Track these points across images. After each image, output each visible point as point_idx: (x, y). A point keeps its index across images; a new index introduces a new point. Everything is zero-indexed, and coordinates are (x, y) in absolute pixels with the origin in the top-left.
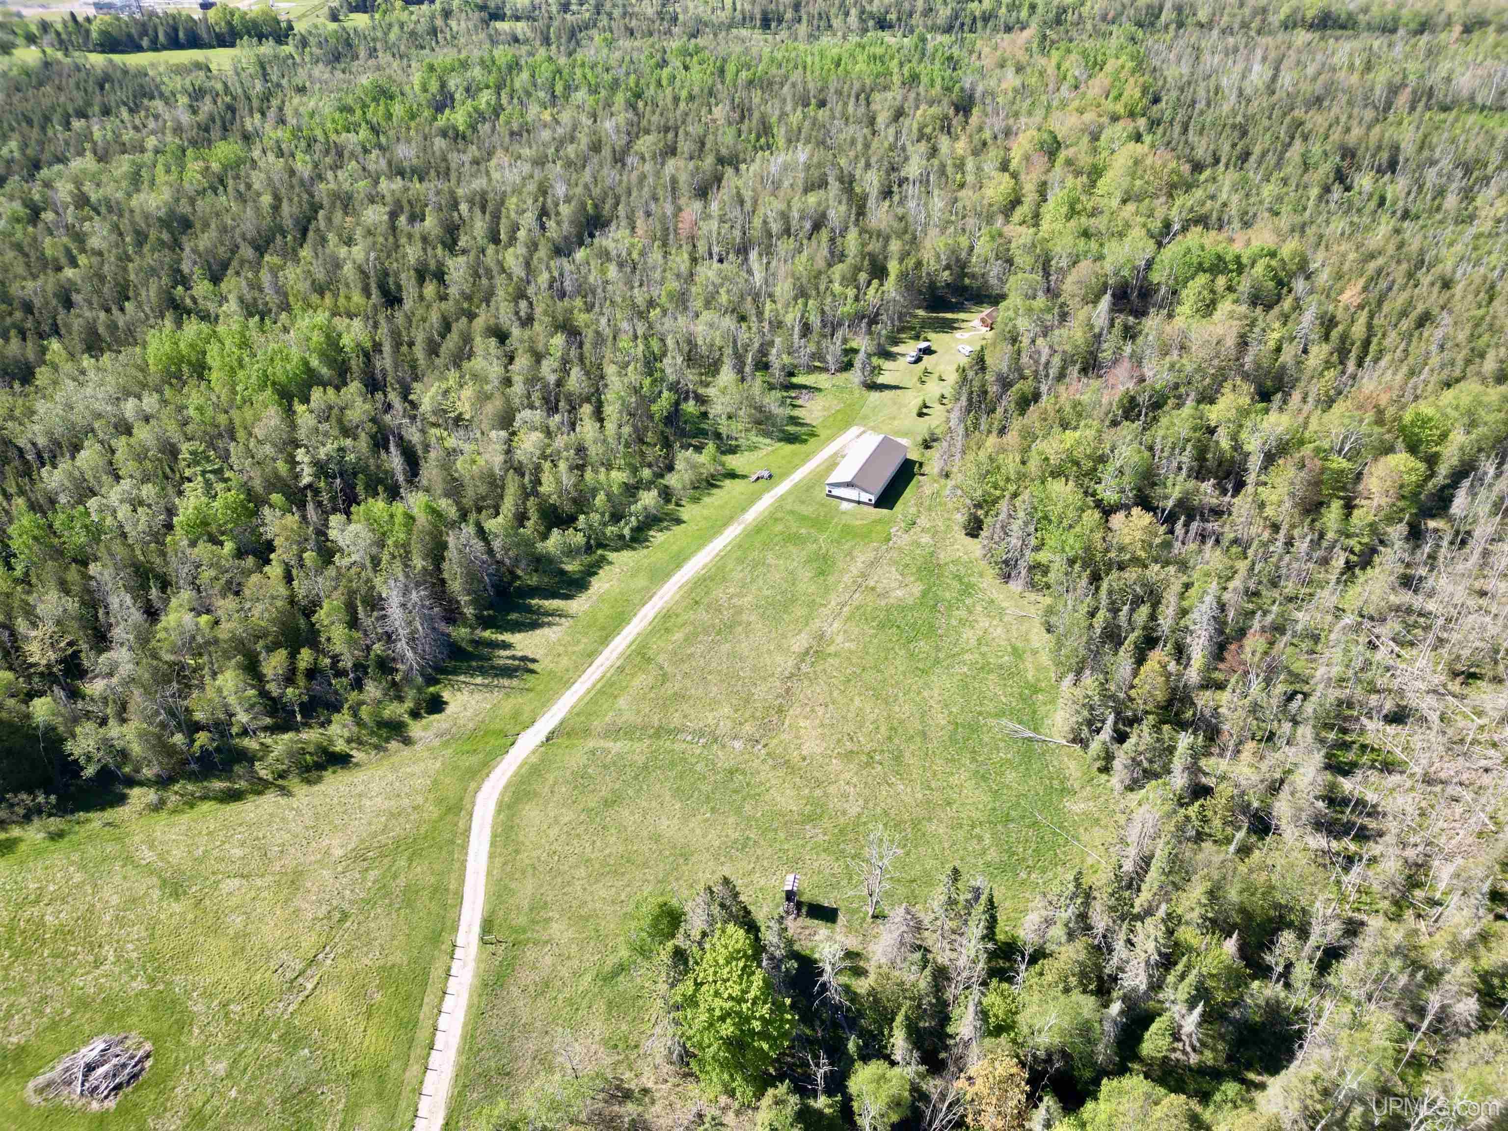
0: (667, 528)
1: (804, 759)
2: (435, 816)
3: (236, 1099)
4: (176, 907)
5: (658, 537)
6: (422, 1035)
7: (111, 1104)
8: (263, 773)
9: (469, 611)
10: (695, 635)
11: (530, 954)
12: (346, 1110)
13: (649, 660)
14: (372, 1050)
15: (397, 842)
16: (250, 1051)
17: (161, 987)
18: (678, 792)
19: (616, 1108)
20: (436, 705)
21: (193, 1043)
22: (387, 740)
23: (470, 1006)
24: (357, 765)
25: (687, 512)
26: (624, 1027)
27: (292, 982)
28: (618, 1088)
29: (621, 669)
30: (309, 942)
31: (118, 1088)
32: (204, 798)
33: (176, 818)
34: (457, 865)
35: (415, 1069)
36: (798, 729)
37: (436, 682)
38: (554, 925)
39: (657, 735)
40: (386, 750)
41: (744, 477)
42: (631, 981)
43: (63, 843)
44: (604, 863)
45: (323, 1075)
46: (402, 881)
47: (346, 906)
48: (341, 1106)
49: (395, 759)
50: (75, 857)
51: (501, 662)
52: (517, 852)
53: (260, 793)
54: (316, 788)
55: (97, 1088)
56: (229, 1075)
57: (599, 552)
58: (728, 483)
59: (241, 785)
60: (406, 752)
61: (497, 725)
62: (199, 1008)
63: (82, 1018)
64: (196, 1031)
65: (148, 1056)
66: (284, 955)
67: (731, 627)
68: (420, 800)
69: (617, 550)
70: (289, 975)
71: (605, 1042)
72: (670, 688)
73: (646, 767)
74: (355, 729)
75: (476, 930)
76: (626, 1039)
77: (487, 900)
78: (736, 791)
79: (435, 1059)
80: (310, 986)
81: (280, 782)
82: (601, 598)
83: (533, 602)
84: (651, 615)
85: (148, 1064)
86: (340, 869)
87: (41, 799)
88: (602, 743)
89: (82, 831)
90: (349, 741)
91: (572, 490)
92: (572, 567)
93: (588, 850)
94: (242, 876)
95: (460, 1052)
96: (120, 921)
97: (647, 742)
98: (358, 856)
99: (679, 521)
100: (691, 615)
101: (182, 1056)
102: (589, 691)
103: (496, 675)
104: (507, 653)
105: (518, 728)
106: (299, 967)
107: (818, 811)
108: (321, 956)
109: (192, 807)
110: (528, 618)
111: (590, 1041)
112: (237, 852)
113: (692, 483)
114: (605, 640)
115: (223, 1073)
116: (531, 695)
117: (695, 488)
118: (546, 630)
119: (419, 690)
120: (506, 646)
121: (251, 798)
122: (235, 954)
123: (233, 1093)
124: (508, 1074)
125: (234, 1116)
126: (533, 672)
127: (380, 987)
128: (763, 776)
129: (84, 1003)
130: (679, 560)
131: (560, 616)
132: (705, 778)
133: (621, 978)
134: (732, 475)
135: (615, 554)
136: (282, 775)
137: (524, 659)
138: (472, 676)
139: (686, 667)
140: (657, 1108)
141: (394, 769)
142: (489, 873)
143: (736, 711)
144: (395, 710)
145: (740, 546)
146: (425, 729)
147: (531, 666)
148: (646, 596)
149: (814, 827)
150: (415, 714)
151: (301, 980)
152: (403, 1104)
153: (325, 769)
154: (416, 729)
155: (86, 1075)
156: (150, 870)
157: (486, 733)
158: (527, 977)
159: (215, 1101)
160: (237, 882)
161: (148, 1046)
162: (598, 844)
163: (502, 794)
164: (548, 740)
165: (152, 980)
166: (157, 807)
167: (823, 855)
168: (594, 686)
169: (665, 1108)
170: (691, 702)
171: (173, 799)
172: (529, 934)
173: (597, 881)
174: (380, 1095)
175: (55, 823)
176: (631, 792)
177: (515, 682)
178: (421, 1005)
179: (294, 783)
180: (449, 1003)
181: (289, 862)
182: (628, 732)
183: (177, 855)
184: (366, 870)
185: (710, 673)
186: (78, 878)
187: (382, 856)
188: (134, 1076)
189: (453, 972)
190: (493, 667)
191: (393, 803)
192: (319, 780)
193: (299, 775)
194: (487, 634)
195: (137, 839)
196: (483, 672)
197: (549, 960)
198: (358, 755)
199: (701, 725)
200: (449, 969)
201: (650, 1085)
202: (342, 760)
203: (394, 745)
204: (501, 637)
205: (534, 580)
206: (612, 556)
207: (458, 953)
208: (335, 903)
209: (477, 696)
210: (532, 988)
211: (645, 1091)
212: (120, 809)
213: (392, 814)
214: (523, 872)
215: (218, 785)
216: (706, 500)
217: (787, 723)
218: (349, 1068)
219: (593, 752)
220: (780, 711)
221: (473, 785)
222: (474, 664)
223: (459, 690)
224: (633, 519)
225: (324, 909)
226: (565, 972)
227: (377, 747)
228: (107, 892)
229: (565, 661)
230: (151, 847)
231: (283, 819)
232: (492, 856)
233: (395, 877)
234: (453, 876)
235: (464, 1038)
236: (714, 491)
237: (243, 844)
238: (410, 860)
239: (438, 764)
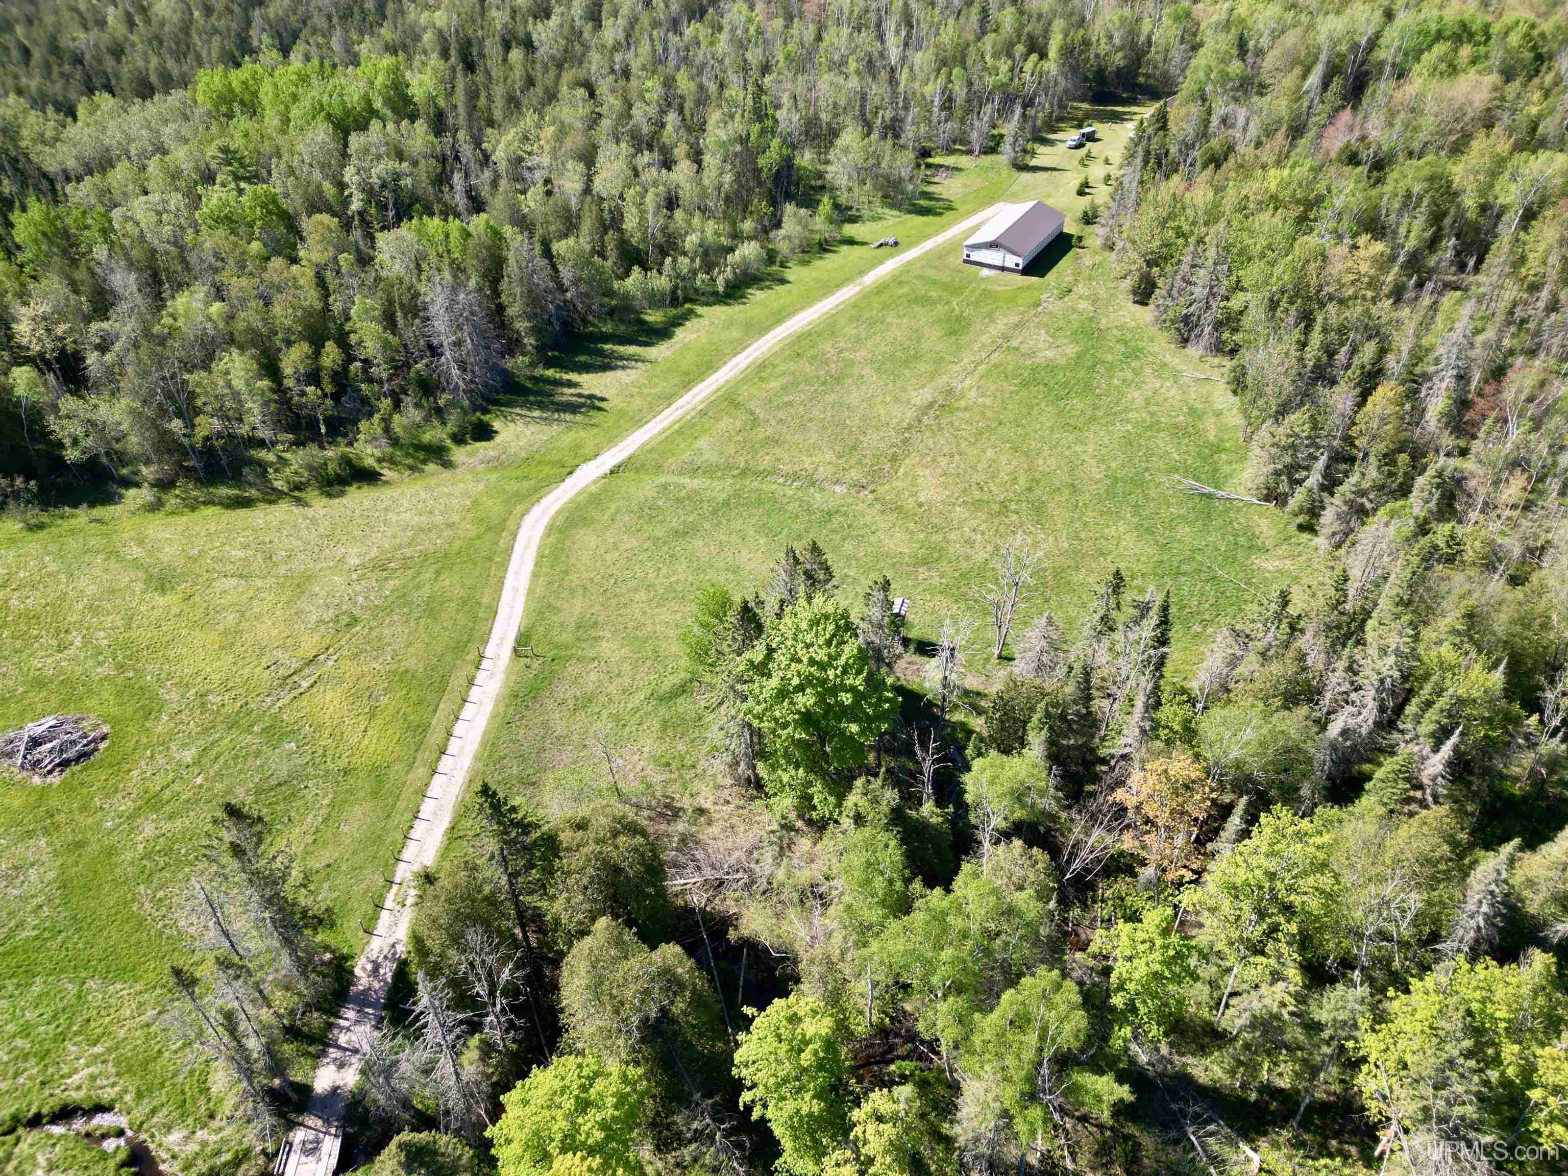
0: (769, 288)
1: (921, 505)
2: (474, 533)
3: (201, 786)
4: (161, 601)
5: (756, 295)
6: (435, 738)
7: (55, 779)
8: (279, 484)
9: (529, 341)
10: (795, 385)
11: (572, 669)
12: (332, 805)
13: (737, 406)
14: (371, 750)
15: (425, 556)
16: (225, 741)
17: (131, 674)
18: (762, 529)
19: (663, 827)
20: (484, 433)
21: (159, 729)
22: (424, 462)
23: (494, 716)
24: (387, 483)
25: (794, 273)
26: (681, 747)
27: (285, 678)
28: (667, 806)
29: (703, 413)
30: (309, 645)
31: (65, 764)
32: (209, 503)
33: (170, 519)
34: (492, 581)
35: (421, 771)
36: (915, 478)
37: (485, 411)
38: (604, 644)
39: (744, 473)
40: (423, 471)
41: (864, 244)
42: (694, 703)
43: (42, 534)
44: (670, 589)
45: (310, 770)
46: (426, 591)
47: (357, 612)
48: (326, 801)
49: (433, 481)
50: (53, 548)
51: (564, 399)
52: (566, 573)
53: (271, 502)
54: (337, 501)
55: (39, 761)
56: (197, 762)
57: (687, 306)
58: (844, 248)
59: (253, 493)
60: (446, 474)
61: (554, 456)
62: (174, 696)
63: (38, 697)
64: (165, 718)
65: (104, 738)
66: (279, 654)
67: (838, 379)
68: (456, 518)
69: (708, 304)
70: (282, 672)
71: (656, 760)
72: (760, 433)
73: (726, 503)
74: (389, 450)
75: (510, 644)
76: (682, 758)
77: (527, 613)
78: (833, 531)
79: (446, 763)
80: (305, 684)
81: (296, 494)
82: (687, 347)
83: (606, 347)
84: (743, 365)
85: (102, 746)
86: (354, 576)
87: (19, 482)
88: (675, 479)
89: (65, 525)
90: (380, 461)
91: (658, 234)
92: (654, 317)
93: (652, 575)
94: (241, 576)
95: (477, 758)
96: (94, 609)
97: (730, 481)
98: (380, 566)
99: (783, 281)
100: (792, 366)
101: (144, 740)
102: (664, 430)
103: (557, 410)
104: (572, 391)
105: (576, 462)
106: (295, 665)
107: (935, 555)
108: (322, 657)
109: (193, 509)
110: (598, 361)
111: (636, 757)
112: (241, 554)
113: (801, 246)
114: (688, 383)
115: (189, 760)
116: (595, 430)
117: (803, 252)
118: (619, 373)
119: (465, 412)
120: (570, 384)
121: (262, 506)
122: (222, 648)
123: (199, 780)
124: (534, 784)
125: (197, 802)
126: (600, 409)
127: (386, 691)
128: (868, 519)
129: (40, 683)
130: (779, 317)
131: (636, 361)
132: (797, 517)
133: (680, 700)
134: (851, 242)
135: (706, 309)
136: (298, 487)
137: (591, 397)
138: (529, 409)
139: (781, 415)
140: (715, 830)
141: (427, 488)
142: (531, 591)
143: (840, 457)
144: (434, 434)
145: (854, 306)
146: (470, 455)
147: (597, 403)
148: (739, 347)
149: (929, 569)
150: (459, 439)
151: (295, 678)
152: (401, 805)
153: (350, 485)
154: (459, 454)
155: (29, 749)
156: (137, 564)
157: (540, 462)
158: (565, 691)
159: (176, 787)
160: (233, 581)
161: (106, 729)
162: (664, 571)
163: (554, 518)
164: (612, 472)
165: (121, 667)
166: (155, 507)
167: (939, 597)
168: (671, 426)
169: (724, 831)
170: (786, 447)
171: (172, 500)
172: (573, 651)
173: (659, 605)
174: (375, 794)
175: (34, 514)
176: (707, 525)
177: (579, 418)
178: (435, 711)
179: (312, 495)
180: (468, 712)
181: (297, 566)
182: (710, 471)
183: (169, 553)
184: (386, 579)
185: (811, 420)
186: (53, 567)
187: (405, 567)
188: (83, 756)
189: (476, 682)
190: (552, 403)
191: (423, 518)
192: (342, 494)
193: (320, 488)
194: (550, 373)
195: (126, 536)
196: (541, 406)
197: (593, 676)
198: (388, 473)
199: (796, 468)
200: (474, 678)
201: (707, 805)
202: (369, 477)
203: (431, 467)
204: (566, 377)
205: (607, 328)
206: (700, 310)
207: (485, 664)
208: (344, 607)
209: (533, 428)
210: (571, 703)
211: (701, 811)
212: (111, 509)
213: (422, 530)
214: (572, 592)
215: (224, 491)
216: (817, 263)
217: (902, 471)
218: (342, 763)
219: (665, 487)
220: (894, 459)
221: (520, 508)
222: (532, 398)
223: (513, 421)
224: (729, 269)
225: (331, 613)
226: (612, 689)
227: (411, 468)
228: (83, 583)
229: (637, 402)
230: (141, 543)
231: (295, 526)
232: (535, 575)
233: (418, 587)
234: (487, 591)
235: (483, 744)
236: (828, 255)
237: (246, 547)
238: (438, 573)
239: (481, 486)
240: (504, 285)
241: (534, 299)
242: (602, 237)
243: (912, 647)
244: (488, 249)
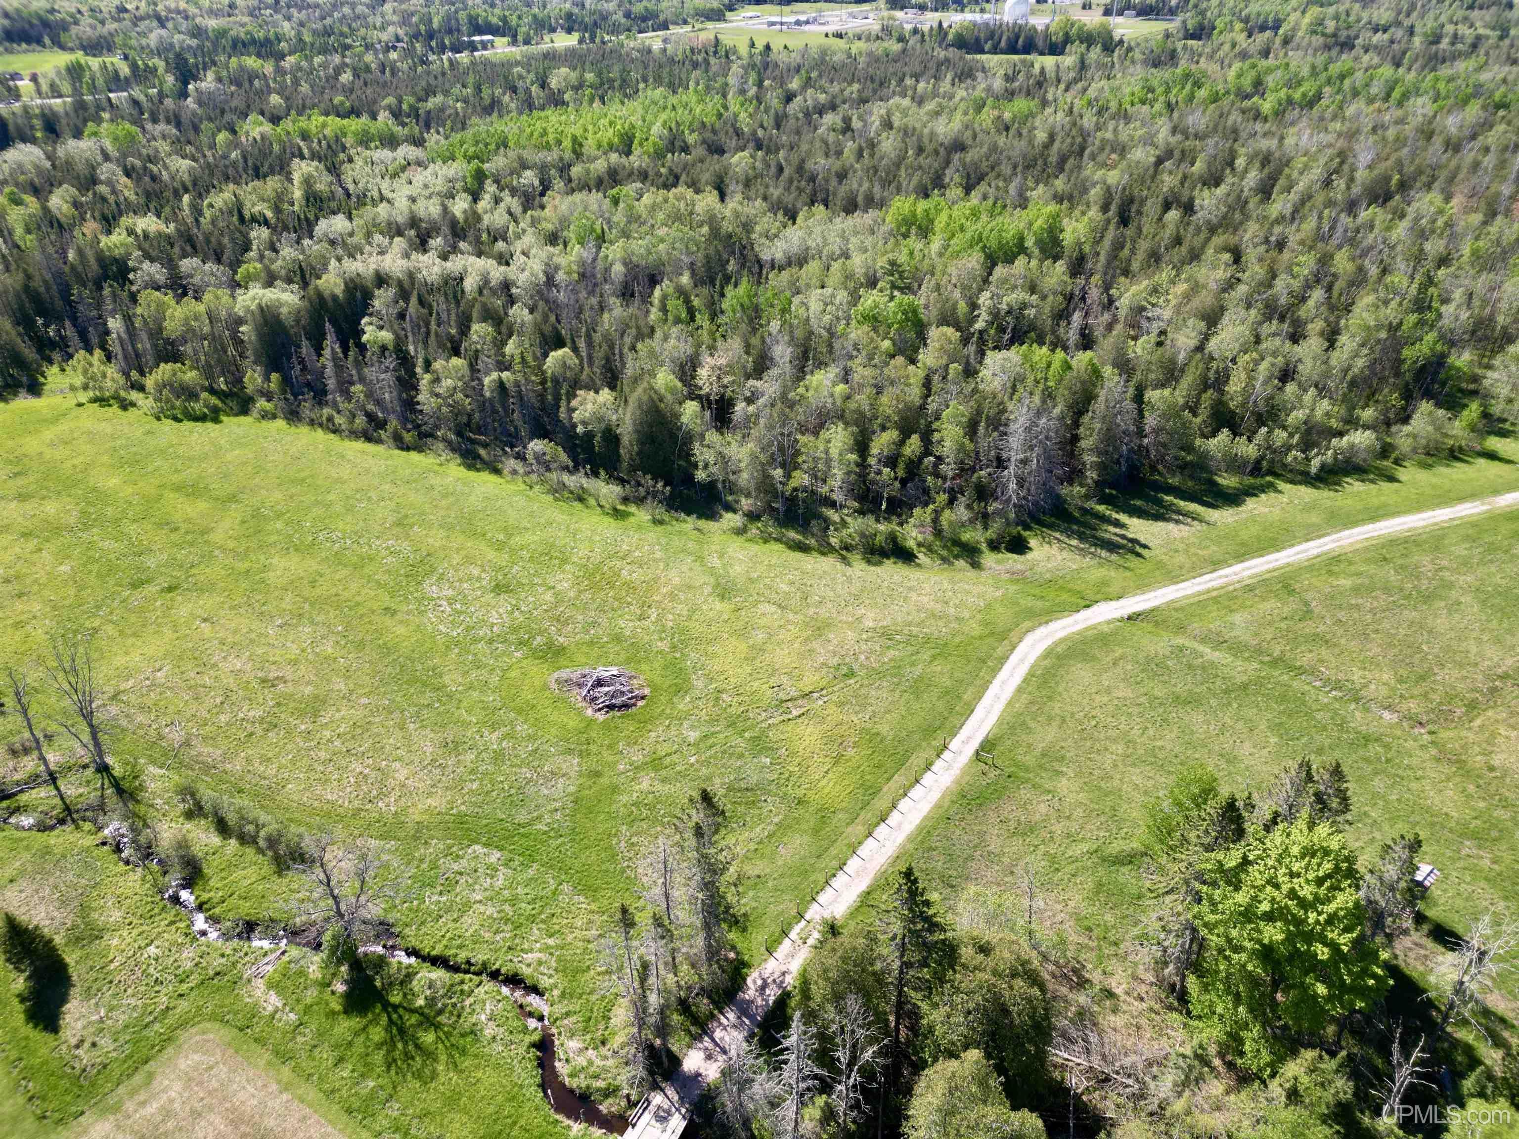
0: (1373, 482)
1: (1492, 769)
2: (976, 633)
3: (692, 765)
4: (718, 606)
5: (1354, 487)
6: (881, 803)
7: (601, 717)
8: (834, 541)
9: (1092, 475)
10: (1371, 589)
11: (1025, 793)
12: (779, 825)
13: (1292, 592)
14: (826, 791)
15: (927, 639)
16: (721, 736)
17: (678, 655)
18: (1277, 727)
19: (1064, 990)
20: (1018, 546)
21: (681, 707)
22: (957, 557)
23: (938, 806)
24: (919, 565)
25: (1408, 474)
26: (1109, 918)
27: (782, 701)
28: (1075, 971)
29: (1250, 588)
30: (810, 681)
31: (611, 707)
32: (777, 540)
33: (747, 544)
34: (978, 682)
35: (859, 829)
36: (1494, 735)
37: (1027, 528)
38: (1064, 781)
39: (1275, 663)
40: (952, 564)
41: (1509, 462)
42: (1139, 878)
43: (660, 528)
44: (1152, 753)
45: (773, 787)
46: (918, 670)
47: (856, 667)
48: (776, 820)
49: (958, 576)
50: (664, 541)
51: (1106, 536)
52: (1050, 698)
53: (823, 554)
54: (873, 568)
55: (596, 698)
56: (696, 744)
57: (1269, 478)
58: (1482, 462)
59: (812, 542)
60: (972, 573)
61: (1079, 586)
62: (700, 684)
63: (613, 648)
64: (688, 699)
65: (643, 698)
66: (784, 679)
67: (1428, 598)
68: (966, 615)
69: (1292, 482)
70: (782, 696)
71: (1078, 918)
72: (1309, 628)
73: (1244, 687)
74: (931, 538)
75: (975, 744)
76: (1107, 930)
77: (1000, 721)
78: (1366, 760)
79: (882, 831)
80: (795, 713)
81: (844, 553)
82: (1253, 519)
83: (1168, 498)
84: (1315, 552)
85: (640, 703)
86: (864, 636)
87: (660, 485)
88: (1196, 645)
89: (677, 526)
90: (919, 545)
91: (1261, 403)
92: (1228, 481)
93: (1136, 732)
94: (780, 606)
95: (910, 839)
96: (672, 596)
97: (1255, 665)
98: (887, 635)
99: (1392, 479)
100: (1372, 569)
101: (668, 711)
102: (1200, 593)
103: (1095, 545)
104: (1117, 530)
105: (1099, 597)
106: (794, 693)
107: (1494, 834)
108: (815, 695)
109: (766, 541)
110: (1154, 509)
111: (1059, 907)
112: (784, 587)
113: (1427, 446)
114: (1240, 557)
115: (691, 740)
116: (1128, 574)
117: (1428, 454)
118: (1171, 526)
119: (1008, 524)
120: (1117, 524)
121: (815, 554)
122: (746, 659)
123: (693, 760)
124: (952, 886)
125: (684, 777)
126: (1139, 555)
127: (855, 745)
128: (1415, 761)
129: (618, 638)
130: (1374, 515)
131: (1194, 519)
132: (1325, 728)
133: (1125, 869)
134: (1492, 456)
135: (1289, 486)
136: (847, 548)
137: (1134, 541)
138: (1069, 537)
139: (1342, 615)
140: (1118, 1021)
141: (952, 581)
142: (1010, 704)
143: (1401, 681)
144: (974, 535)
145: (1474, 525)
146: (998, 562)
147: (1138, 549)
148: (1311, 533)
149: (1480, 847)
150: (994, 546)
151: (790, 704)
152: (833, 851)
153: (888, 558)
154: (989, 559)
155: (594, 686)
156: (712, 571)
157: (1062, 588)
158: (1010, 811)
159: (675, 758)
160: (774, 608)
161: (647, 691)
162: (1151, 732)
163: (1056, 644)
164: (1129, 618)
165: (674, 647)
166: (740, 532)
167: (1483, 884)
168: (1208, 591)
169: (1127, 1026)
170: (1337, 651)
171: (753, 531)
172: (1031, 775)
173: (1134, 765)
174: (816, 832)
175: (661, 512)
176: (1214, 702)
177: (1114, 557)
178: (889, 779)
179: (856, 558)
180: (916, 792)
181: (824, 613)
182: (1237, 649)
183: (737, 570)
184: (889, 648)
185: (1377, 631)
186: (658, 555)
187: (908, 643)
188: (626, 706)
189: (933, 768)
190: (1094, 537)
191: (938, 606)
192: (879, 564)
193: (865, 553)
194: (1101, 508)
195: (713, 547)
196: (1081, 537)
197: (1043, 808)
198: (922, 558)
199: (1341, 676)
200: (931, 764)
201: (1119, 991)
202: (905, 556)
203: (961, 563)
204: (1115, 515)
205: (1174, 481)
206: (1281, 485)
207: (946, 755)
208: (847, 660)
209: (1065, 554)
210: (1012, 825)
211: (1110, 994)
212: (711, 523)
213: (934, 615)
214: (1050, 719)
215: (792, 534)
216: (1442, 470)
217: (1478, 722)
218: (800, 793)
219: (1181, 649)
220: (1472, 706)
221: (1027, 624)
222: (1075, 527)
223: (1049, 543)
224: (1330, 452)
225: (835, 661)
226: (1058, 829)
227: (944, 559)
228: (672, 574)
229: (1181, 558)
230: (721, 556)
231: (833, 579)
232: (1019, 690)
233: (913, 664)
234: (971, 689)
235: (920, 829)
236: (1458, 464)
237: (792, 583)
238: (934, 658)
239: (999, 594)
240: (1086, 419)
241: (1110, 437)
242: (1199, 395)
243: (1426, 928)
244: (1083, 383)
